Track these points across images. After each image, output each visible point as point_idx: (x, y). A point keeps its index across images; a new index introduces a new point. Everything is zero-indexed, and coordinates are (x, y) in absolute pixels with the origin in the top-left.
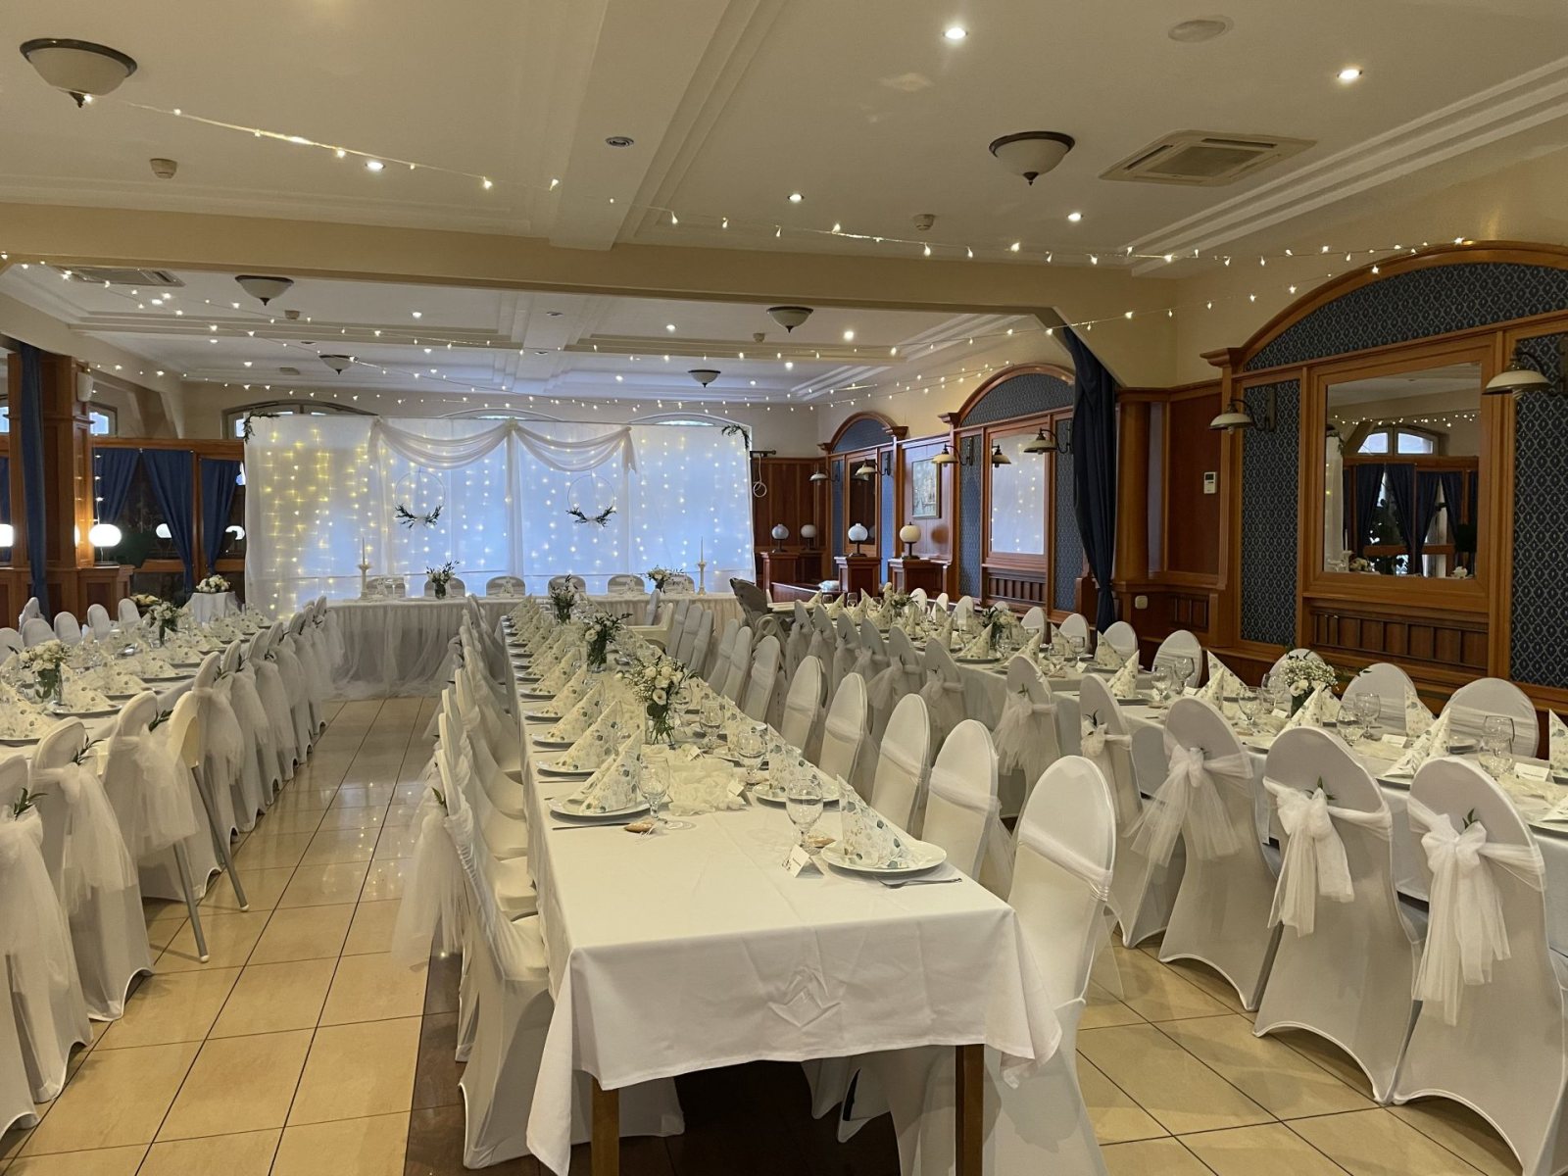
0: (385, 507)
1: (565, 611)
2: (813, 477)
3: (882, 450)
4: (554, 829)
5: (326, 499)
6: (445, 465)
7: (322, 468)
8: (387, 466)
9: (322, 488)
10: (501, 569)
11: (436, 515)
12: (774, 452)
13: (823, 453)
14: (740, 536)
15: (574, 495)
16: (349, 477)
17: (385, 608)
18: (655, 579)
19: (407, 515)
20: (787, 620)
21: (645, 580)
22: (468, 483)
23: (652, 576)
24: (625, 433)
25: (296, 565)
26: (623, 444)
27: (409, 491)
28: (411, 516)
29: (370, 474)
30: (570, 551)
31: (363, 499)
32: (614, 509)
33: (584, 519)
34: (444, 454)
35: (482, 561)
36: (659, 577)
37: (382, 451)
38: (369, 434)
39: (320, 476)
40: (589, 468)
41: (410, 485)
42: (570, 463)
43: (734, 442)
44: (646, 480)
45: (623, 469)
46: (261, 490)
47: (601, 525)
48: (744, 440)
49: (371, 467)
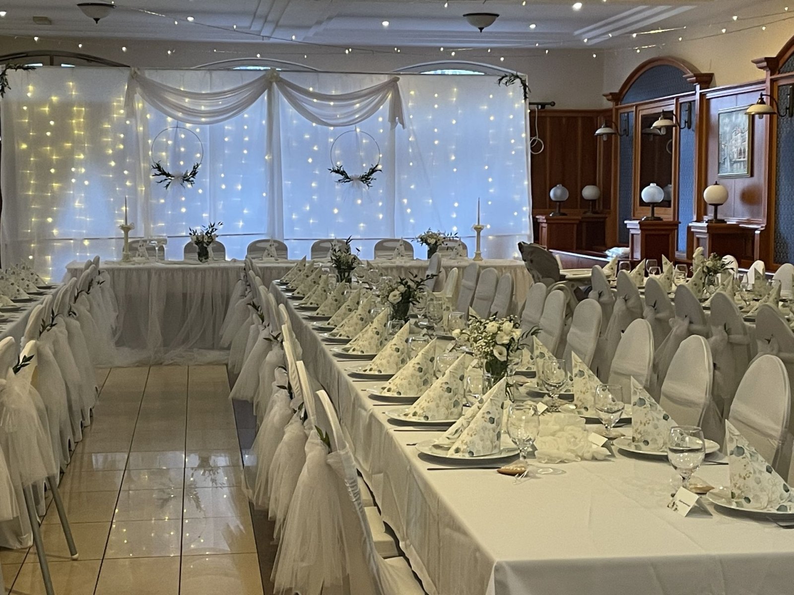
0: (142, 165)
1: (346, 274)
2: (598, 132)
3: (681, 100)
4: (428, 469)
5: (82, 156)
6: (203, 120)
7: (78, 124)
8: (145, 122)
9: (78, 144)
10: (262, 233)
11: (194, 174)
12: (553, 104)
13: (609, 105)
14: (517, 197)
15: (337, 152)
16: (104, 132)
17: (149, 271)
18: (428, 244)
19: (164, 173)
20: (582, 288)
21: (416, 245)
22: (226, 139)
23: (424, 240)
24: (392, 85)
25: (51, 226)
26: (390, 96)
27: (166, 148)
28: (168, 175)
29: (126, 130)
30: (333, 213)
31: (120, 157)
32: (380, 167)
33: (347, 178)
34: (203, 108)
35: (241, 224)
36: (432, 241)
37: (139, 105)
38: (126, 87)
39: (76, 132)
40: (354, 122)
41: (167, 141)
42: (334, 117)
43: (511, 93)
44: (415, 136)
45: (389, 124)
46: (16, 147)
47: (366, 185)
48: (523, 91)
49: (128, 122)
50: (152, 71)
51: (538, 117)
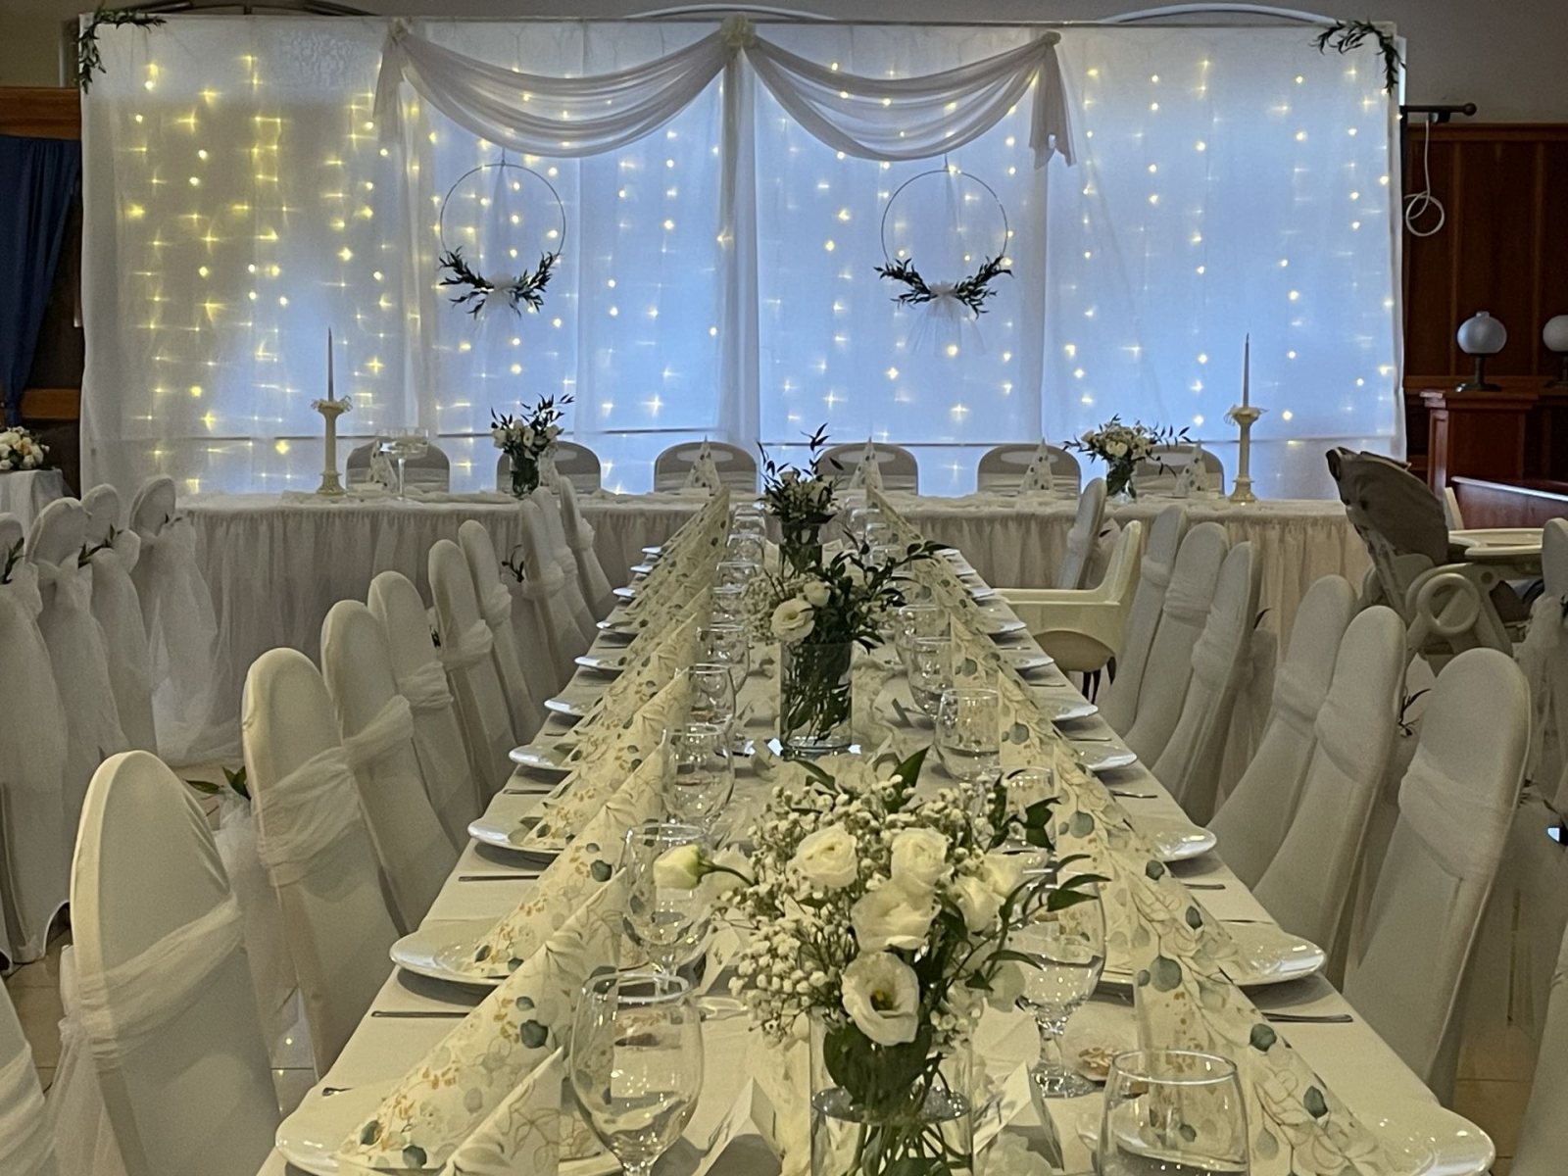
0: (416, 257)
5: (273, 236)
6: (566, 144)
7: (266, 157)
8: (424, 152)
9: (265, 208)
10: (704, 423)
11: (542, 279)
12: (1470, 110)
15: (900, 225)
16: (330, 178)
18: (1109, 457)
19: (469, 278)
21: (1082, 458)
22: (623, 194)
23: (1097, 446)
24: (1042, 53)
25: (201, 406)
26: (1034, 83)
27: (474, 215)
28: (479, 283)
29: (382, 172)
30: (885, 378)
31: (363, 237)
32: (1006, 263)
33: (924, 290)
34: (565, 116)
35: (656, 404)
36: (1119, 450)
37: (411, 110)
38: (380, 66)
39: (260, 177)
40: (941, 149)
41: (478, 200)
42: (890, 136)
43: (1353, 72)
44: (1098, 185)
45: (1032, 151)
46: (119, 212)
47: (970, 307)
48: (1383, 65)
49: (384, 152)
50: (442, 25)
51: (1430, 143)
